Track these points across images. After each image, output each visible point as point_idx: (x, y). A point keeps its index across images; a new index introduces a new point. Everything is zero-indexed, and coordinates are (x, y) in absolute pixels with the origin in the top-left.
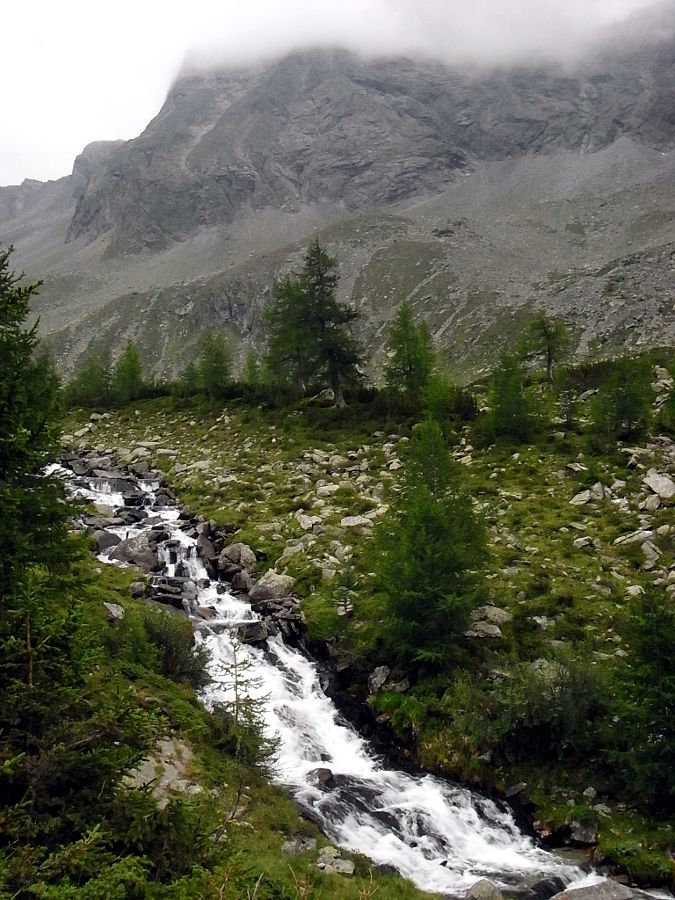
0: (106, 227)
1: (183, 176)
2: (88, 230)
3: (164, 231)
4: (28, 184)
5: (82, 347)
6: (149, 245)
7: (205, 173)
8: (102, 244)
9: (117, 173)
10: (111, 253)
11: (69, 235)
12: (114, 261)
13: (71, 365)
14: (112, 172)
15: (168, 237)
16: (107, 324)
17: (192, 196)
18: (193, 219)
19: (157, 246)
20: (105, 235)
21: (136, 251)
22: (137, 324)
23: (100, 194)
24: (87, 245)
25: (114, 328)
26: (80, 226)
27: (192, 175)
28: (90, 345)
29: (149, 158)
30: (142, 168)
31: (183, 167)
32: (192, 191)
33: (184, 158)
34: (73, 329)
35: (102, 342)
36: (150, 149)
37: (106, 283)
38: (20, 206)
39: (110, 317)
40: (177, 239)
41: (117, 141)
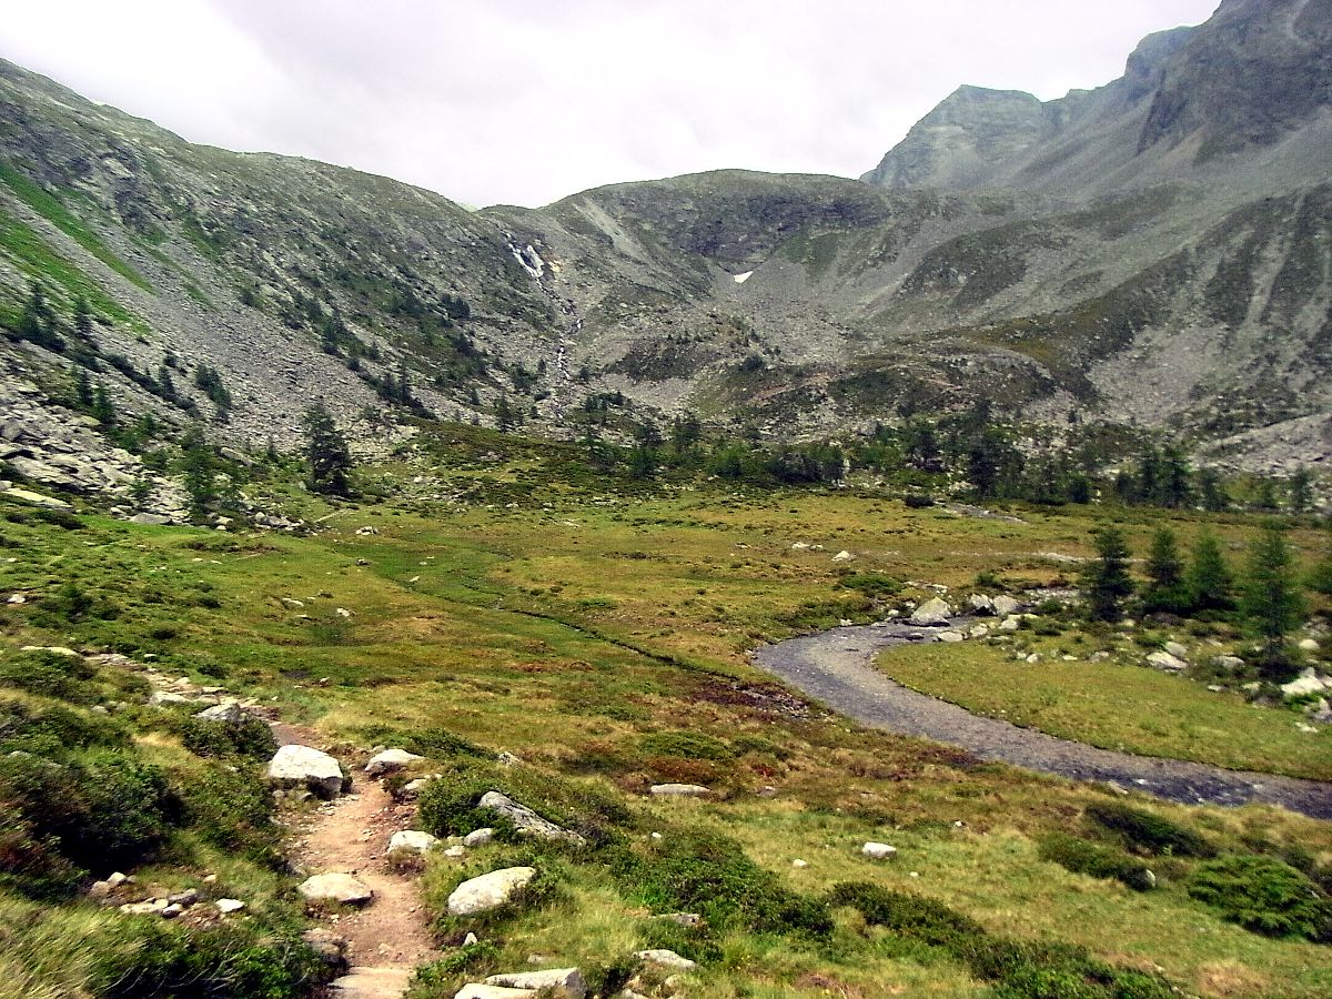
0: (1195, 125)
1: (1295, 48)
2: (1169, 132)
3: (1273, 120)
4: (1073, 94)
5: (1209, 273)
6: (1255, 139)
7: (1322, 38)
8: (1191, 146)
9: (1203, 58)
10: (1205, 155)
11: (1143, 141)
12: (1211, 164)
13: (1199, 295)
14: (1196, 58)
15: (1278, 127)
16: (1238, 240)
17: (1309, 70)
18: (1311, 99)
19: (1266, 139)
20: (1195, 134)
21: (1238, 148)
22: (1280, 237)
23: (1182, 86)
24: (1172, 148)
25: (1250, 243)
26: (1158, 128)
27: (1306, 44)
28: (1220, 268)
29: (1243, 33)
30: (1234, 47)
31: (1292, 36)
32: (1309, 64)
33: (1289, 25)
34: (1192, 250)
35: (1236, 264)
36: (1242, 21)
37: (1208, 191)
38: (1066, 118)
39: (1239, 231)
40: (1291, 127)
41: (1177, 29)
